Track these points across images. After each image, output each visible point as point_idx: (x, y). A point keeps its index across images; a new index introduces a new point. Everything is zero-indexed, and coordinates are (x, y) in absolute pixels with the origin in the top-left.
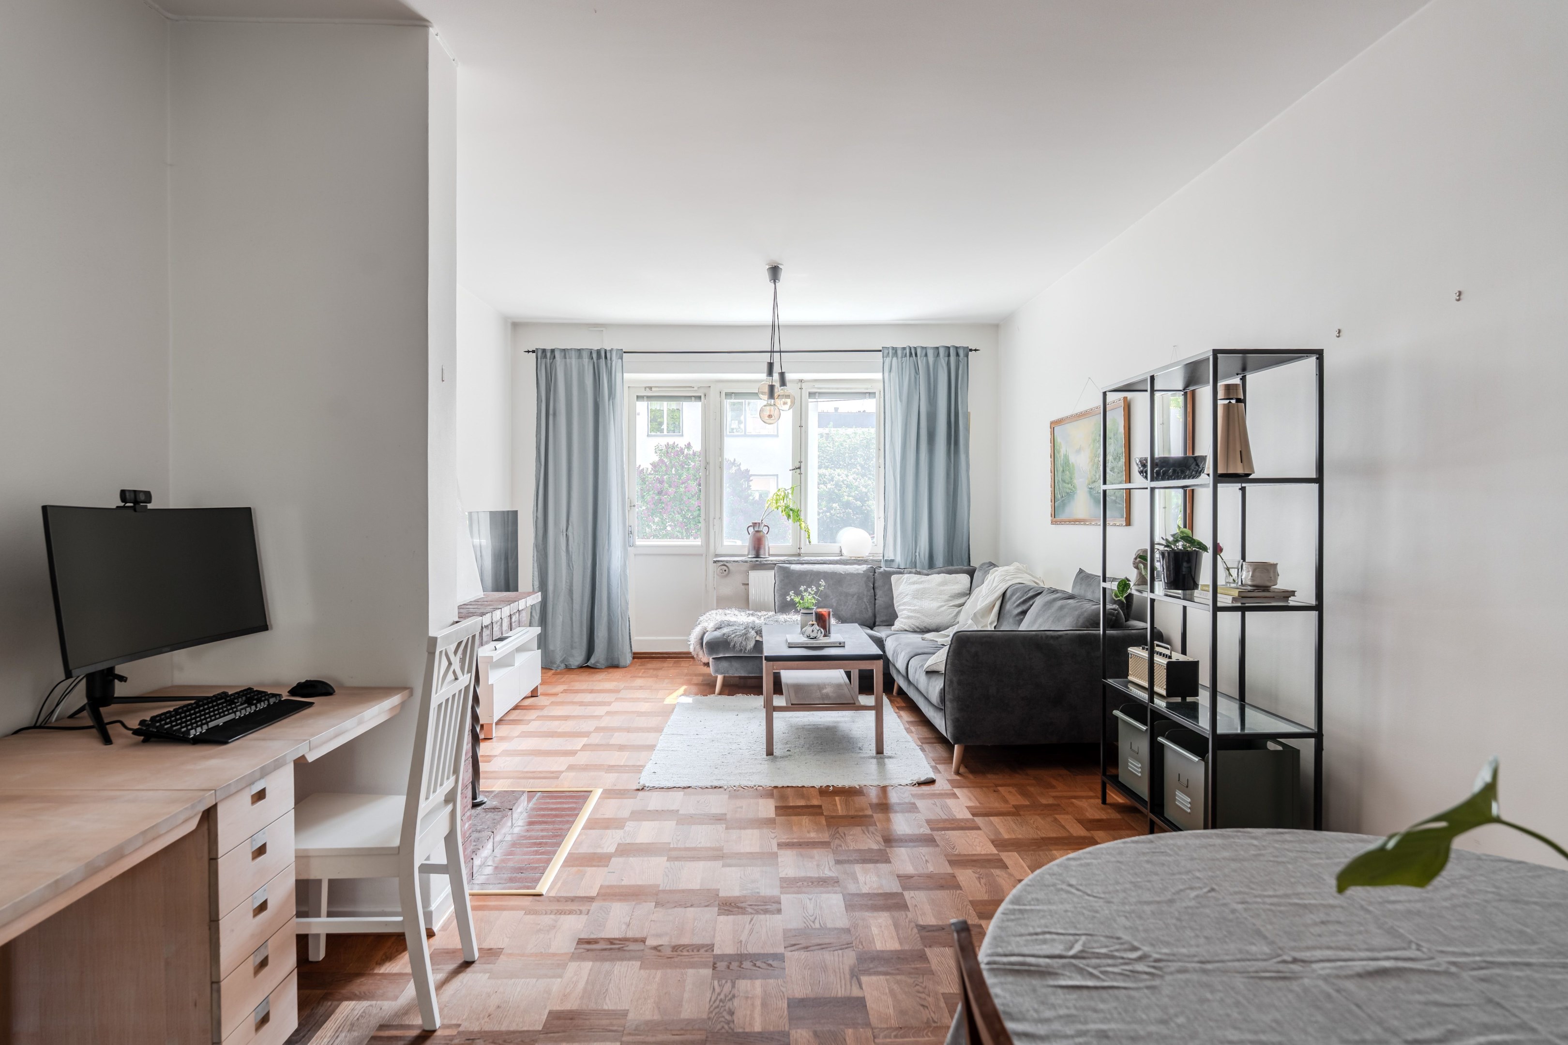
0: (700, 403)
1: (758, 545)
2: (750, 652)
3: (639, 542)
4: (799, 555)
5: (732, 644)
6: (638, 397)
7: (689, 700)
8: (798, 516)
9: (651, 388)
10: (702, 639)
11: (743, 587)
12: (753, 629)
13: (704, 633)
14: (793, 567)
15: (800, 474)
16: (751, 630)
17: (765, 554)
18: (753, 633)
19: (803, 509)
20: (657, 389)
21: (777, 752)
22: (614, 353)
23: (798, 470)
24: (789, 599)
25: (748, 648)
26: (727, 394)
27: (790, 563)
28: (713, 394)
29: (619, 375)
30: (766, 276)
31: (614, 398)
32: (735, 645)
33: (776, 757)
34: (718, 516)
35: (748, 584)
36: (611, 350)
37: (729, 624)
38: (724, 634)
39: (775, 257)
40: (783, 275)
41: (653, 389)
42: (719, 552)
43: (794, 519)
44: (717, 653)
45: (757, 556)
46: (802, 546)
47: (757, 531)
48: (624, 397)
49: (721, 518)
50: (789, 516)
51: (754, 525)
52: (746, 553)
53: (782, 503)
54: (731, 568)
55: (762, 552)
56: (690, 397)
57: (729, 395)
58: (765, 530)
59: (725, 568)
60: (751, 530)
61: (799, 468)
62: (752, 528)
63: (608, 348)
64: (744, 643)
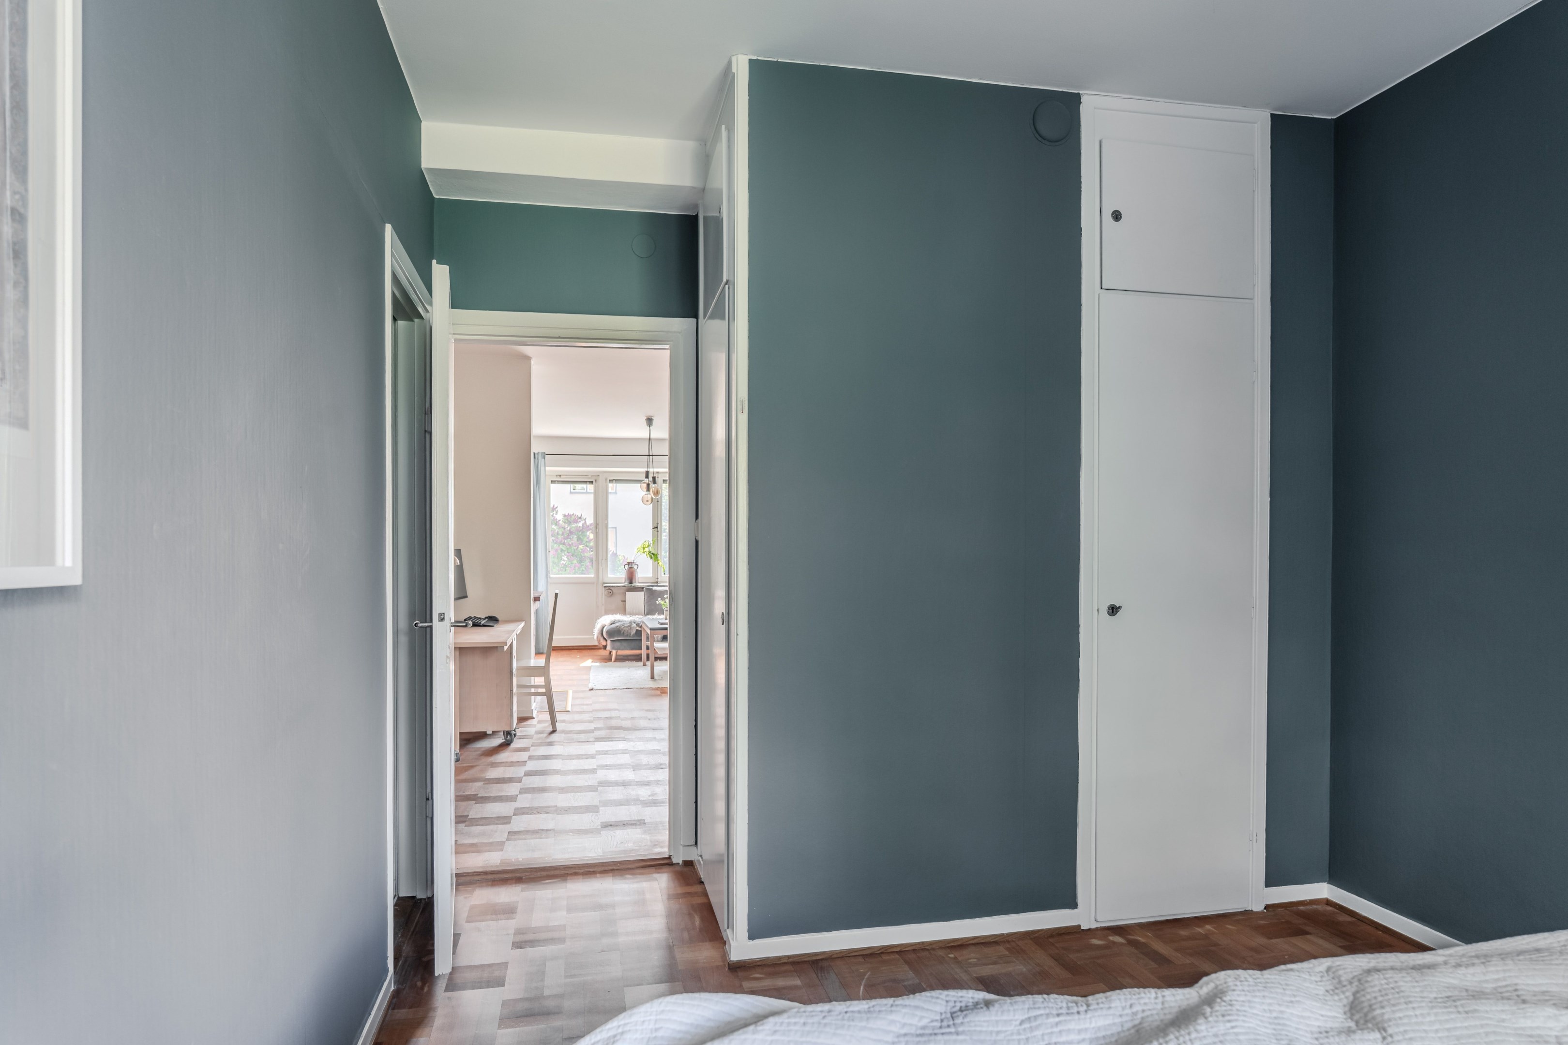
0: (593, 486)
1: (631, 577)
2: (633, 636)
3: (551, 576)
4: (657, 582)
5: (622, 632)
6: (552, 481)
7: (598, 664)
8: (657, 557)
9: (560, 476)
10: (602, 631)
11: (621, 603)
12: (635, 623)
13: (603, 627)
14: (655, 588)
15: (658, 531)
16: (633, 623)
17: (635, 582)
18: (634, 625)
19: (659, 553)
20: (565, 477)
21: (655, 677)
22: (540, 455)
23: (656, 529)
24: (657, 602)
25: (632, 634)
26: (610, 480)
27: (653, 586)
28: (601, 480)
29: (543, 468)
30: (645, 422)
31: (540, 483)
32: (624, 632)
33: (656, 680)
34: (604, 558)
35: (625, 601)
36: (538, 453)
37: (619, 621)
38: (617, 626)
39: (650, 414)
40: (654, 423)
41: (562, 477)
42: (605, 581)
43: (655, 559)
44: (613, 637)
45: (631, 583)
46: (659, 577)
47: (631, 568)
48: (545, 481)
49: (606, 559)
50: (651, 558)
51: (629, 564)
52: (624, 582)
53: (647, 550)
54: (614, 591)
55: (634, 581)
56: (586, 482)
57: (611, 481)
58: (635, 567)
59: (610, 591)
60: (627, 567)
61: (657, 528)
62: (627, 565)
63: (536, 452)
64: (629, 631)
